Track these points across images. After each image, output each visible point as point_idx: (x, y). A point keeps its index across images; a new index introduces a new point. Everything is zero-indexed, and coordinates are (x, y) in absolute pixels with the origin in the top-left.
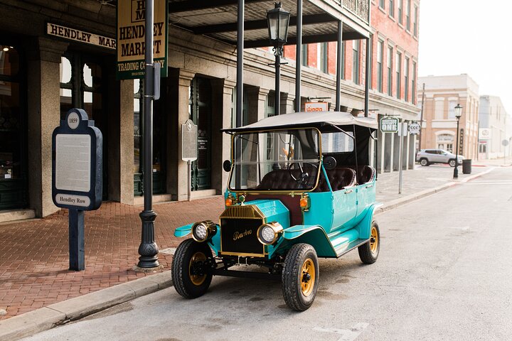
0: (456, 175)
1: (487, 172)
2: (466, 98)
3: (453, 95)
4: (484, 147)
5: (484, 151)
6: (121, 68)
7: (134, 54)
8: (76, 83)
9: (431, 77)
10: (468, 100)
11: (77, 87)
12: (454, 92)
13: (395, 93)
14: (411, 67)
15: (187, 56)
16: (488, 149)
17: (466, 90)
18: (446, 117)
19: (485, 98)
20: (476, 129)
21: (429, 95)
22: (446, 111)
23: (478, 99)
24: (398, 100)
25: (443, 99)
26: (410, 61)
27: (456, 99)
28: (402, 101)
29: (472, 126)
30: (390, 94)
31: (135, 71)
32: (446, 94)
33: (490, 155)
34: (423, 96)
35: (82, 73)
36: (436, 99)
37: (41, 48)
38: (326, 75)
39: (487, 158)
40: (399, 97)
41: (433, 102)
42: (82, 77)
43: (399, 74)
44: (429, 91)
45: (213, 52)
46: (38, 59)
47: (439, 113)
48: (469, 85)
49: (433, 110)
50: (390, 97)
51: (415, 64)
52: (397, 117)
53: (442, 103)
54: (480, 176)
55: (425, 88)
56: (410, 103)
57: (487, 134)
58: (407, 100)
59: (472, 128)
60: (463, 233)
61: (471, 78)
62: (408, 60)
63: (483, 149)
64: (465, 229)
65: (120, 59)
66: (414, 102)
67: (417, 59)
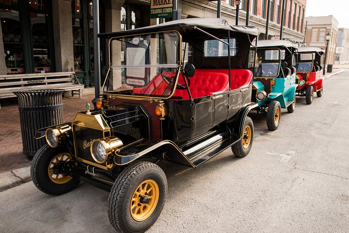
0: (324, 74)
1: (341, 72)
2: (331, 29)
3: (323, 28)
4: (338, 58)
5: (338, 60)
6: (153, 12)
7: (160, 5)
8: (128, 20)
9: (311, 17)
10: (332, 30)
11: (129, 22)
12: (324, 26)
13: (292, 26)
14: (302, 11)
15: (184, 6)
16: (340, 59)
17: (331, 25)
18: (318, 40)
19: (341, 30)
20: (334, 47)
21: (309, 28)
22: (318, 37)
23: (337, 30)
24: (293, 30)
25: (317, 30)
26: (302, 9)
27: (325, 30)
28: (295, 31)
29: (332, 46)
30: (289, 27)
31: (160, 14)
32: (319, 27)
33: (341, 62)
34: (306, 28)
35: (131, 15)
36: (313, 30)
37: (112, 2)
38: (255, 16)
39: (339, 64)
40: (294, 29)
41: (311, 31)
42: (131, 18)
43: (295, 16)
44: (309, 25)
45: (197, 3)
46: (110, 8)
47: (314, 38)
48: (333, 22)
49: (311, 36)
50: (289, 29)
51: (304, 10)
52: (293, 40)
53: (316, 32)
54: (336, 74)
55: (308, 24)
56: (299, 32)
57: (340, 50)
58: (298, 30)
59: (332, 47)
60: (335, 105)
61: (334, 18)
62: (300, 7)
63: (338, 59)
64: (336, 103)
65: (152, 7)
66: (301, 32)
67: (305, 7)
